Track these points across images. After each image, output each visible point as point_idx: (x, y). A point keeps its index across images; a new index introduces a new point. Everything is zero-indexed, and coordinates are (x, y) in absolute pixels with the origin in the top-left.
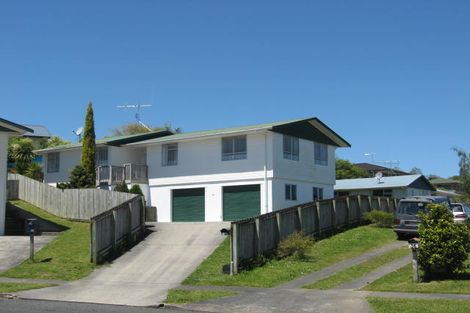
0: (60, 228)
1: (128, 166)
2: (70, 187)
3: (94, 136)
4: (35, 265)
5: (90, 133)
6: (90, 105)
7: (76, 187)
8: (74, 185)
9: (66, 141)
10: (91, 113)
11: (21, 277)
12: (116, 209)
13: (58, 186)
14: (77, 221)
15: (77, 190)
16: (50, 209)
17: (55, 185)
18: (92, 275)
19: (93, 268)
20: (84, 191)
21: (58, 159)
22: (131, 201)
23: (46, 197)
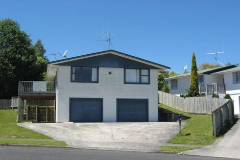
0: (186, 118)
1: (215, 85)
2: (188, 97)
3: (196, 70)
4: (183, 137)
5: (195, 68)
6: (194, 54)
7: (192, 96)
8: (190, 95)
9: (178, 73)
10: (194, 58)
11: (178, 143)
12: (222, 107)
13: (181, 96)
14: (193, 114)
15: (193, 98)
16: (177, 108)
17: (179, 95)
18: (215, 142)
19: (214, 138)
20: (197, 99)
21: (177, 82)
22: (227, 103)
23: (175, 102)
